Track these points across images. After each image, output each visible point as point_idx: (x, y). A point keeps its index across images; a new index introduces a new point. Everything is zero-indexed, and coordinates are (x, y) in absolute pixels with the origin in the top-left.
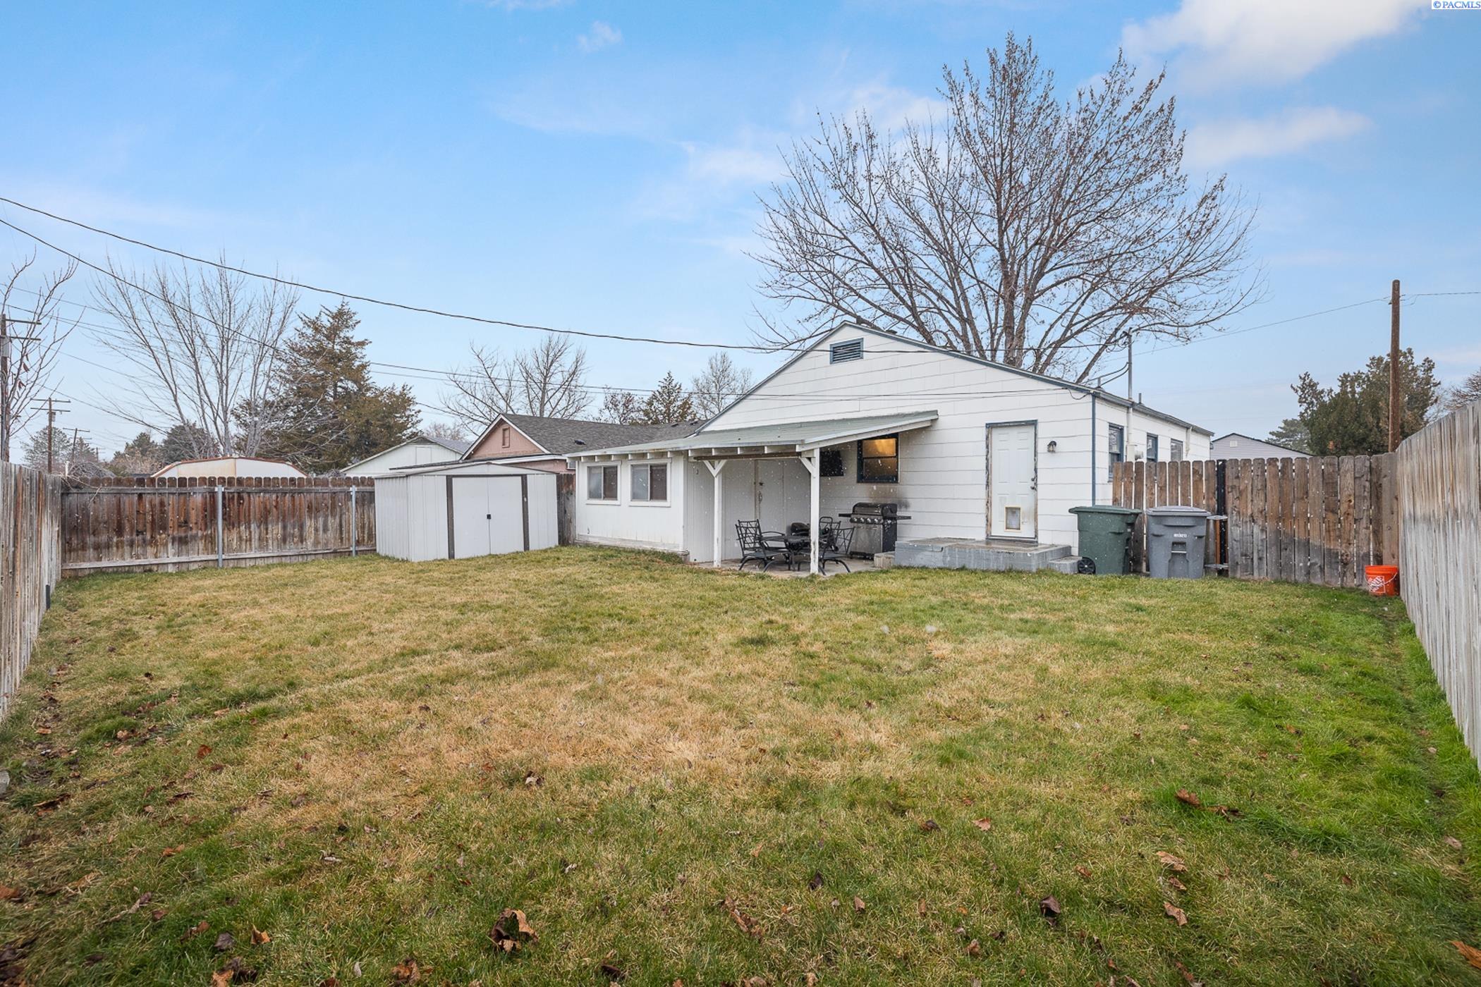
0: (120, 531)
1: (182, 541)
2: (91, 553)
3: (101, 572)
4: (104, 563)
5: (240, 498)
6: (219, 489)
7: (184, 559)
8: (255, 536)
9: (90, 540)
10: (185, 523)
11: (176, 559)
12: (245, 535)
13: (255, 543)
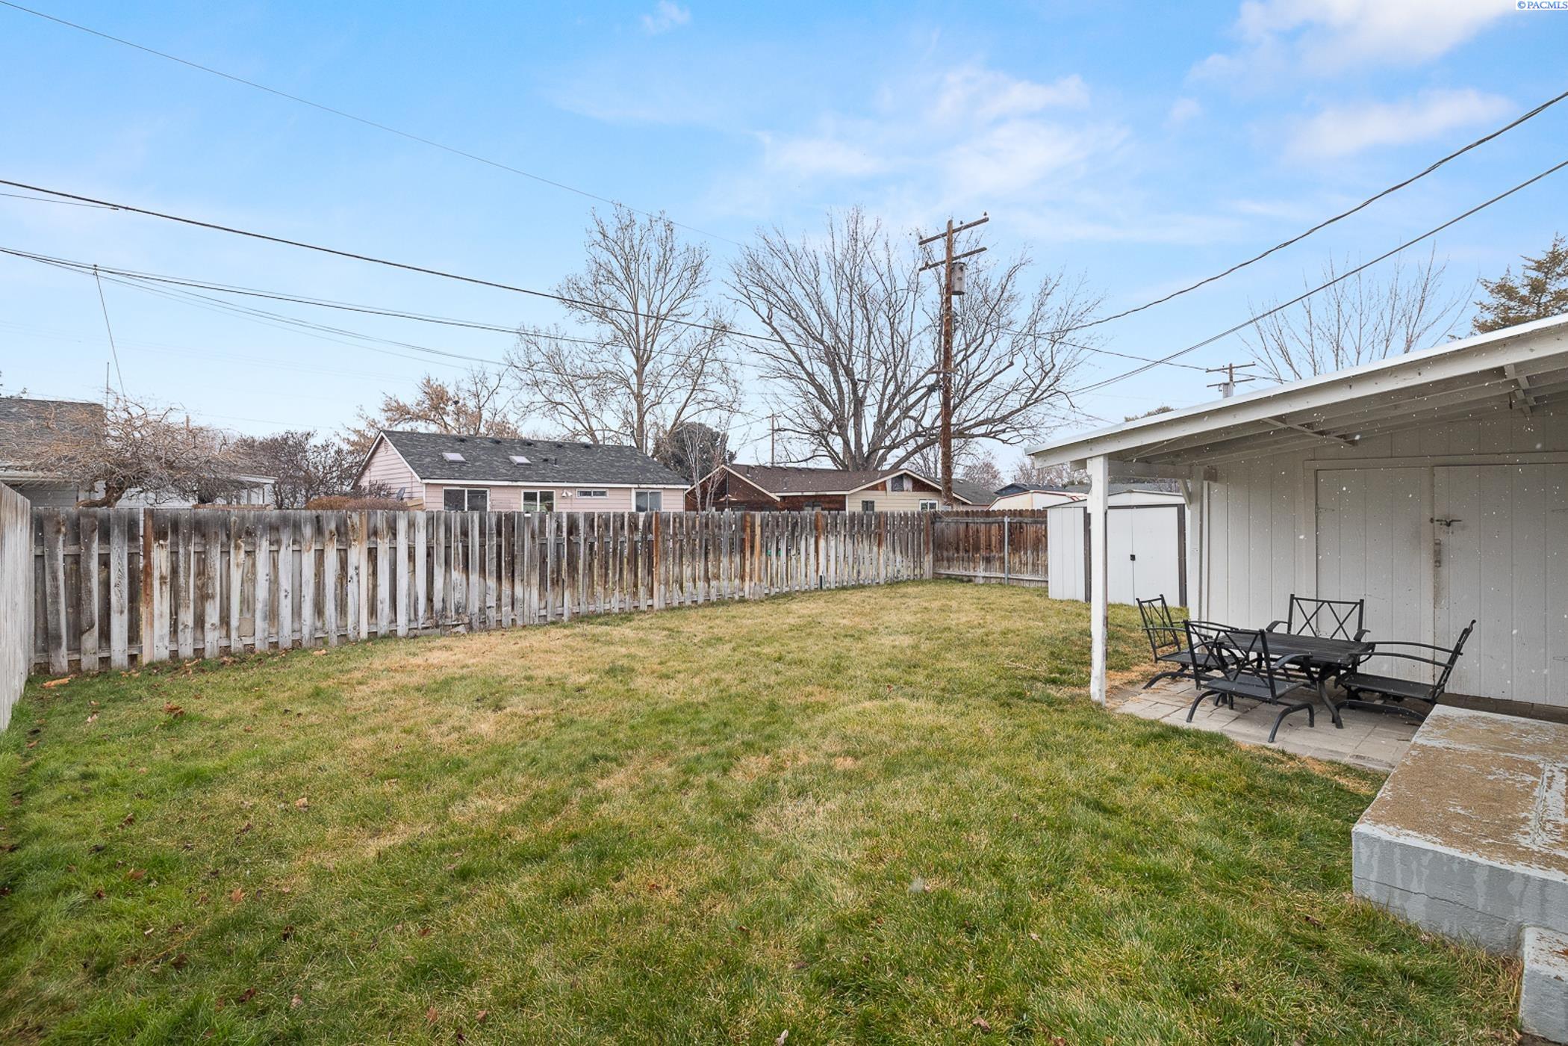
0: (957, 550)
1: (988, 560)
2: (945, 563)
3: (949, 577)
4: (950, 572)
5: (1021, 527)
6: (1007, 520)
7: (987, 574)
8: (1030, 561)
9: (945, 554)
10: (989, 547)
11: (983, 574)
12: (1024, 559)
13: (1030, 567)
